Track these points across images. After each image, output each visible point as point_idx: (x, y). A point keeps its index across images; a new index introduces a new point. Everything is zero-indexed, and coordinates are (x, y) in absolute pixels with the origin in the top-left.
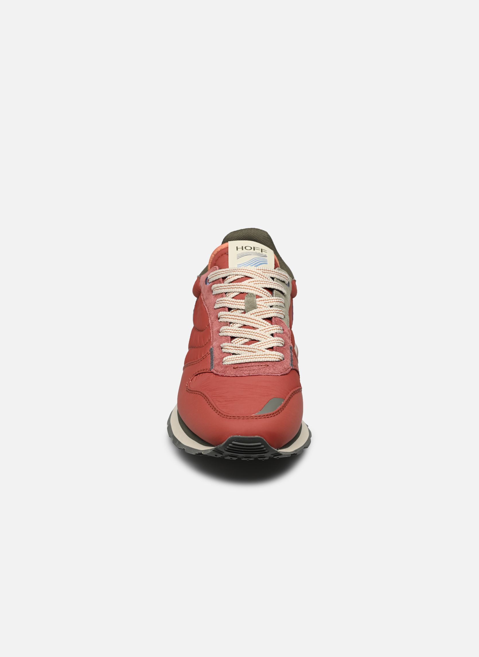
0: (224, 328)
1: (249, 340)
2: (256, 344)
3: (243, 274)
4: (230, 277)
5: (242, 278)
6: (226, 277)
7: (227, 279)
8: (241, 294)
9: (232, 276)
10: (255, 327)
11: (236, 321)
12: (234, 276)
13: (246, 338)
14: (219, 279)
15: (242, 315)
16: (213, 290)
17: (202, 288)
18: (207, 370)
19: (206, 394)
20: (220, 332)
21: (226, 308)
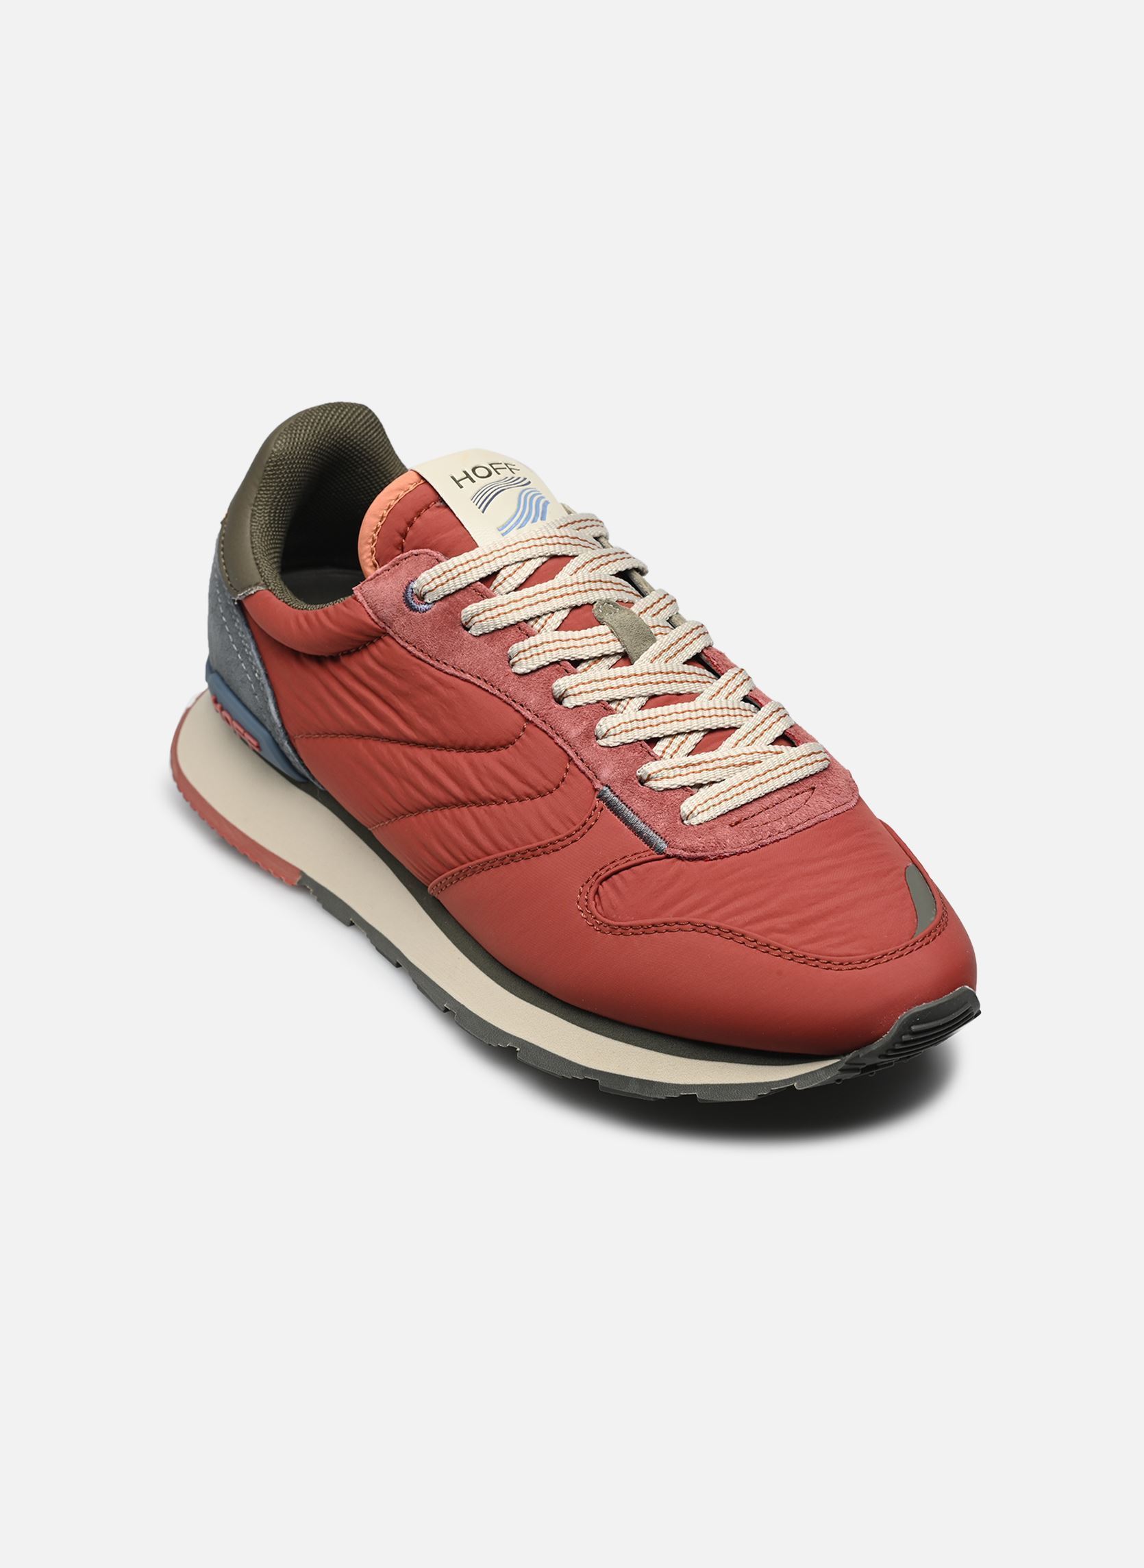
0: (604, 724)
1: (703, 734)
2: (730, 740)
3: (540, 551)
4: (509, 570)
5: (543, 563)
6: (495, 575)
7: (499, 578)
8: (577, 612)
9: (514, 567)
10: (682, 692)
11: (623, 693)
12: (520, 565)
13: (691, 732)
14: (469, 585)
15: (625, 670)
16: (467, 623)
17: (394, 623)
18: (643, 855)
19: (712, 921)
20: (603, 737)
21: (562, 663)
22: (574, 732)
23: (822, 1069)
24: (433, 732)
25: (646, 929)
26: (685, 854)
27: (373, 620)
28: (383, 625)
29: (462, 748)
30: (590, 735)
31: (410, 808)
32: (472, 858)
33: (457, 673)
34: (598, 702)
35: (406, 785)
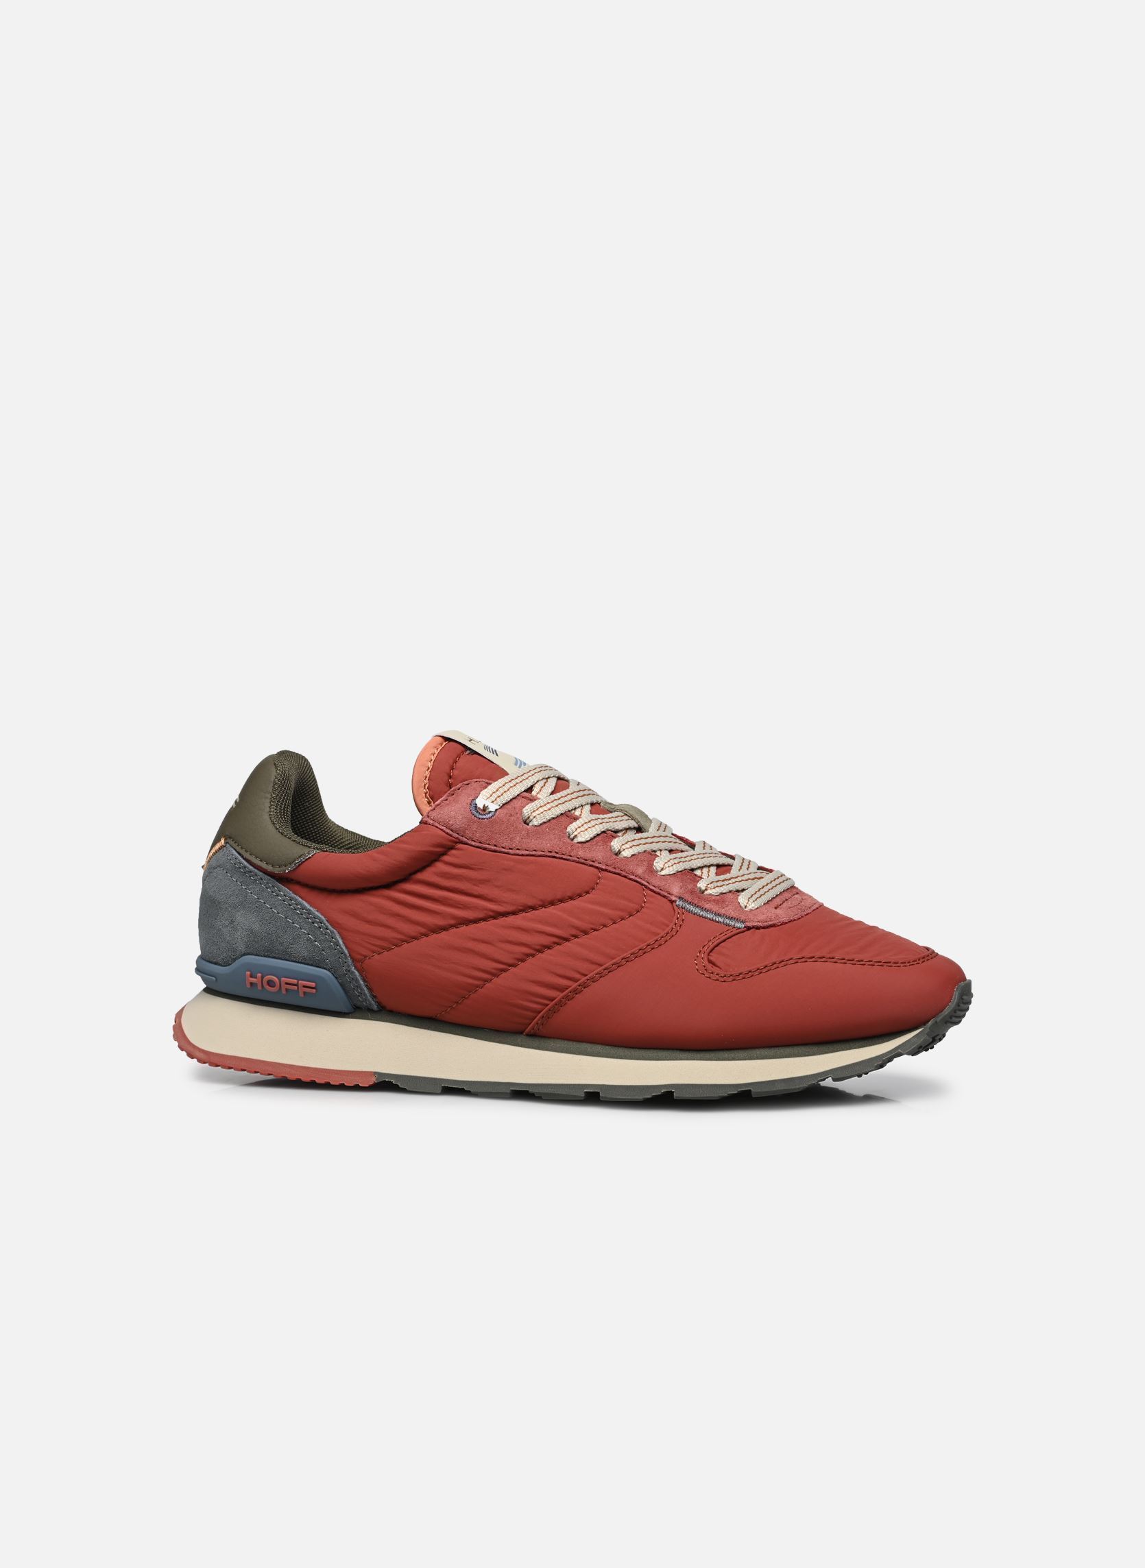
0: (656, 863)
2: (734, 869)
6: (532, 787)
7: (536, 789)
8: (593, 806)
9: (542, 783)
12: (545, 781)
13: (710, 866)
14: (518, 795)
15: (640, 835)
16: (526, 820)
17: (467, 832)
18: (727, 933)
19: (806, 954)
20: (662, 869)
21: (608, 832)
22: (640, 871)
23: (913, 1037)
24: (524, 899)
25: (759, 971)
26: (760, 924)
27: (447, 833)
28: (457, 836)
29: (552, 903)
30: (651, 870)
31: (511, 961)
32: (586, 973)
33: (531, 853)
34: (645, 851)
35: (503, 945)
